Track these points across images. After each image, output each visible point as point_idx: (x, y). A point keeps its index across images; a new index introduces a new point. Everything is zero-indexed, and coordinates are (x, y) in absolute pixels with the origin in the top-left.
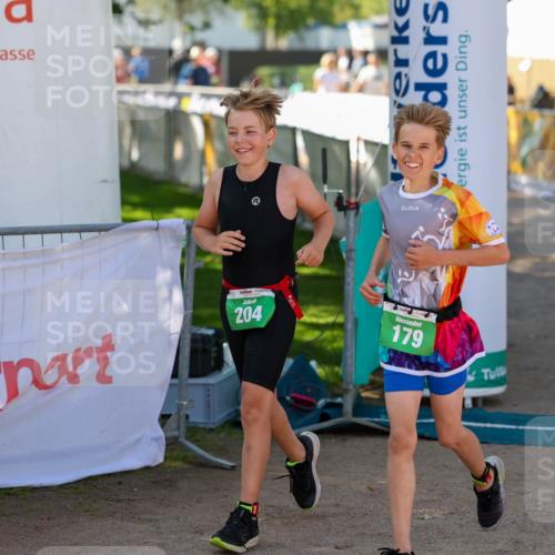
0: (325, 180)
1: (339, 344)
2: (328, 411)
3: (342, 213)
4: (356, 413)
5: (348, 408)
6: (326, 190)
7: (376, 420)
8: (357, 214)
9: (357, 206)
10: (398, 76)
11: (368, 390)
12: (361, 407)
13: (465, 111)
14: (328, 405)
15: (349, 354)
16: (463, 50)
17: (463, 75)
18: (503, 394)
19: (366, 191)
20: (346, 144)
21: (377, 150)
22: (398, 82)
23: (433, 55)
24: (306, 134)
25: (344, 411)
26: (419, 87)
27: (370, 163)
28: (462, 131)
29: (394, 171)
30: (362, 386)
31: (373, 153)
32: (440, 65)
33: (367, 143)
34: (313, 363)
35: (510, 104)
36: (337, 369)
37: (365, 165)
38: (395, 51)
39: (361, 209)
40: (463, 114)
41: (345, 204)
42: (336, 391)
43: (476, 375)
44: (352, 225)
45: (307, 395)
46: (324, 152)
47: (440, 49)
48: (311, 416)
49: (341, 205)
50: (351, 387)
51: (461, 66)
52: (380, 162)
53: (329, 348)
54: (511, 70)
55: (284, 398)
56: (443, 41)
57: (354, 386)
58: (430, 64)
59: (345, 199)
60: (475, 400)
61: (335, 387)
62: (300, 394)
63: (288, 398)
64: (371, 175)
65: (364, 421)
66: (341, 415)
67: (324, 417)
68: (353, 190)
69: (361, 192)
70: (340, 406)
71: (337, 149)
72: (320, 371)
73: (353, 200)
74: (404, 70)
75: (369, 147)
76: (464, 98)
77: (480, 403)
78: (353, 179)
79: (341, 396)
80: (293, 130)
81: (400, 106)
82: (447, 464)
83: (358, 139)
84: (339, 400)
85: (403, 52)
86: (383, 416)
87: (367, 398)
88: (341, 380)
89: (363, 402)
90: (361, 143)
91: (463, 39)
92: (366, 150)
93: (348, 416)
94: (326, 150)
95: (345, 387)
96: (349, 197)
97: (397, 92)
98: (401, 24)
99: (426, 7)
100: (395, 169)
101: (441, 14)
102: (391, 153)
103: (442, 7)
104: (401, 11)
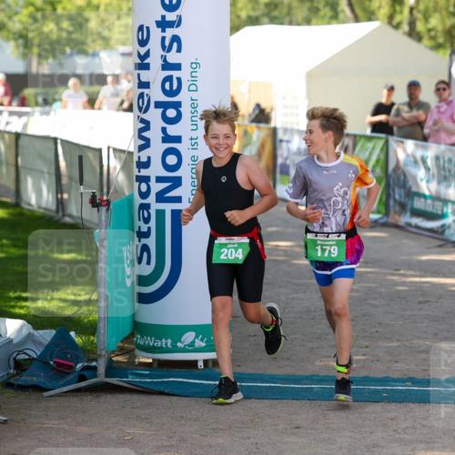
0: (81, 182)
1: (95, 317)
2: (86, 373)
3: (96, 209)
4: (108, 374)
5: (102, 369)
6: (82, 190)
7: (125, 379)
8: (107, 210)
9: (108, 203)
11: (117, 355)
12: (112, 369)
13: (196, 125)
14: (85, 368)
15: (102, 325)
16: (194, 74)
17: (194, 95)
19: (116, 191)
20: (100, 151)
21: (123, 156)
22: (141, 101)
23: (169, 79)
24: (62, 141)
25: (98, 373)
26: (158, 105)
27: (118, 167)
28: (193, 141)
29: (139, 174)
30: (113, 352)
31: (120, 159)
32: (175, 87)
33: (115, 150)
34: (72, 334)
36: (92, 338)
37: (115, 168)
38: (139, 75)
39: (111, 206)
40: (195, 127)
41: (98, 201)
42: (92, 356)
43: (206, 342)
44: (103, 218)
45: (67, 360)
46: (81, 158)
47: (175, 74)
48: (71, 377)
49: (95, 202)
50: (104, 353)
51: (193, 88)
52: (126, 167)
53: (86, 320)
54: (233, 91)
55: (48, 363)
57: (106, 352)
58: (167, 86)
59: (98, 197)
60: (206, 362)
61: (90, 353)
62: (61, 359)
63: (52, 363)
64: (120, 178)
65: (114, 381)
66: (96, 376)
67: (82, 378)
68: (105, 190)
69: (111, 191)
70: (95, 368)
71: (90, 155)
72: (78, 340)
73: (105, 198)
74: (146, 91)
75: (118, 154)
76: (195, 114)
77: (210, 364)
78: (104, 180)
79: (96, 360)
80: (55, 140)
81: (142, 121)
82: (184, 415)
83: (109, 148)
84: (94, 364)
86: (130, 377)
87: (118, 362)
88: (96, 348)
89: (114, 365)
90: (111, 150)
91: (194, 66)
92: (115, 157)
93: (101, 377)
94: (82, 157)
95: (99, 353)
96: (102, 195)
97: (140, 109)
98: (142, 54)
99: (163, 39)
100: (139, 172)
101: (175, 45)
102: (136, 159)
103: (176, 39)
104: (143, 43)
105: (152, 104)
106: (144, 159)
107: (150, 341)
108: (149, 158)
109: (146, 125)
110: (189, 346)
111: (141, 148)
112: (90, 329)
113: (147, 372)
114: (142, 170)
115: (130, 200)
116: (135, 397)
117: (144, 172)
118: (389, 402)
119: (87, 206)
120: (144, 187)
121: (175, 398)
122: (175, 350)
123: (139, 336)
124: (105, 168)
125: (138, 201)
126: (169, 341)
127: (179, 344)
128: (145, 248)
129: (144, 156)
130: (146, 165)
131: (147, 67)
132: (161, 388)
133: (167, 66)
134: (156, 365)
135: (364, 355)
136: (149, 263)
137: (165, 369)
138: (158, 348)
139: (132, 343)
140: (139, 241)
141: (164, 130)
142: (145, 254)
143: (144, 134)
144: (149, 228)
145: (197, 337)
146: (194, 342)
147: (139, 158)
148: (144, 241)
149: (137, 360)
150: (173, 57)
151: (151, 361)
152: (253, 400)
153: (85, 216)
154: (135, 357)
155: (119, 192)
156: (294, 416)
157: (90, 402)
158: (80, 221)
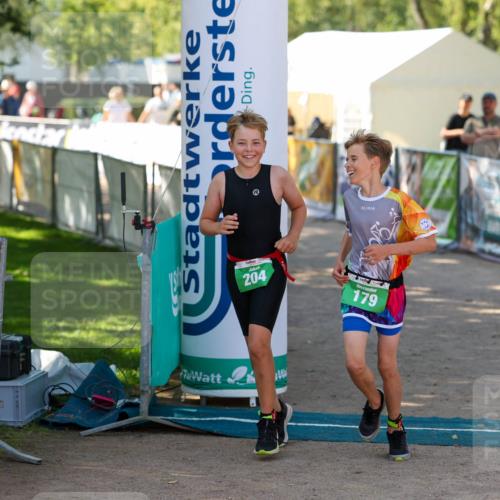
0: (124, 201)
1: (137, 349)
2: (127, 410)
3: (139, 231)
4: (151, 413)
5: (144, 407)
6: (124, 210)
7: (170, 418)
8: (152, 232)
9: (153, 225)
10: (190, 108)
11: (162, 391)
12: (156, 406)
14: (126, 405)
15: (144, 358)
16: (248, 85)
18: (284, 394)
19: (161, 211)
20: (144, 167)
21: (171, 174)
22: (190, 113)
23: (221, 89)
24: (106, 159)
25: (141, 410)
26: (208, 118)
27: (164, 186)
29: (187, 193)
30: (157, 388)
31: (165, 176)
32: (227, 98)
33: (161, 167)
34: (113, 367)
35: (290, 133)
36: (134, 372)
37: (160, 187)
38: (187, 85)
39: (156, 228)
41: (142, 223)
42: (134, 391)
44: (147, 241)
45: (107, 396)
46: (123, 175)
47: (228, 84)
48: (111, 414)
49: (138, 224)
50: (147, 388)
51: (246, 99)
52: (172, 186)
53: (128, 353)
54: (290, 103)
55: (86, 399)
56: (230, 77)
57: (150, 388)
58: (219, 97)
59: (142, 218)
61: (131, 389)
62: (100, 394)
63: (90, 399)
64: (165, 196)
65: (158, 419)
66: (138, 414)
67: (123, 416)
68: (149, 210)
69: (156, 212)
70: (137, 405)
71: (134, 172)
72: (119, 374)
73: (149, 219)
74: (195, 103)
75: (164, 172)
78: (149, 200)
79: (138, 397)
80: (95, 156)
81: (192, 135)
82: (234, 457)
83: (154, 165)
84: (136, 400)
85: (194, 86)
86: (176, 415)
87: (162, 398)
88: (138, 382)
89: (158, 402)
90: (157, 168)
91: (248, 75)
92: (161, 174)
93: (144, 415)
94: (125, 174)
95: (141, 388)
96: (146, 216)
97: (189, 123)
98: (192, 62)
99: (215, 46)
100: (187, 191)
101: (228, 53)
102: (183, 177)
103: (229, 46)
104: (192, 50)
105: (202, 118)
106: (192, 177)
107: (198, 377)
108: (198, 176)
109: (195, 140)
110: (240, 382)
111: (189, 165)
112: (132, 362)
113: (195, 410)
114: (190, 189)
115: (177, 221)
116: (181, 438)
117: (192, 191)
118: (460, 445)
119: (130, 228)
120: (192, 208)
121: (224, 438)
122: (225, 386)
123: (185, 371)
124: (150, 187)
125: (186, 222)
126: (219, 377)
127: (229, 380)
128: (193, 274)
129: (192, 174)
130: (194, 183)
131: (196, 76)
132: (210, 428)
133: (218, 76)
134: (204, 402)
135: (433, 394)
136: (196, 290)
137: (214, 407)
138: (206, 384)
139: (178, 378)
140: (187, 266)
141: (214, 145)
142: (193, 281)
143: (193, 150)
144: (197, 253)
145: (249, 372)
146: (245, 377)
147: (187, 175)
148: (192, 266)
149: (183, 397)
150: (225, 66)
151: (198, 398)
152: (310, 442)
153: (127, 239)
154: (181, 393)
155: (164, 212)
156: (355, 460)
157: (131, 442)
158: (121, 244)
